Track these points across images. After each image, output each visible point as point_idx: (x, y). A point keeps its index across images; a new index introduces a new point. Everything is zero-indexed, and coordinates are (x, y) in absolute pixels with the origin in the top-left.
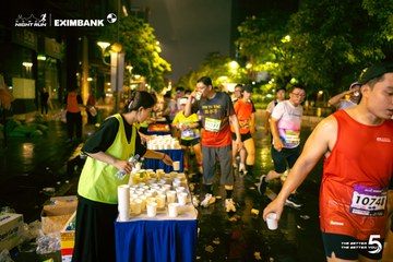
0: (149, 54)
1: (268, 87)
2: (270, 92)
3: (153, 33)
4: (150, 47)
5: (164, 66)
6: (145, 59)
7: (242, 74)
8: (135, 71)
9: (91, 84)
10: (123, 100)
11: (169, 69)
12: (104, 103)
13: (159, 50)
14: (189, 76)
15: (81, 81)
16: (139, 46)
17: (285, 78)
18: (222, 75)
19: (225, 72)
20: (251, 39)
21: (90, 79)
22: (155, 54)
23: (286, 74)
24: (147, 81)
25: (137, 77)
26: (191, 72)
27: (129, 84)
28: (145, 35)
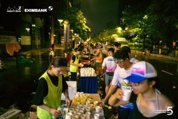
0: (81, 24)
1: (136, 39)
2: (136, 41)
3: (83, 15)
4: (81, 21)
5: (87, 29)
6: (79, 27)
7: (123, 33)
8: (75, 32)
9: (55, 37)
10: (69, 46)
11: (90, 31)
12: (60, 46)
13: (85, 22)
14: (99, 34)
15: (51, 36)
16: (77, 21)
17: (144, 35)
18: (114, 34)
19: (115, 32)
20: (128, 17)
21: (54, 35)
22: (84, 24)
23: (145, 34)
24: (80, 36)
25: (75, 34)
26: (100, 32)
27: (71, 38)
28: (79, 16)
